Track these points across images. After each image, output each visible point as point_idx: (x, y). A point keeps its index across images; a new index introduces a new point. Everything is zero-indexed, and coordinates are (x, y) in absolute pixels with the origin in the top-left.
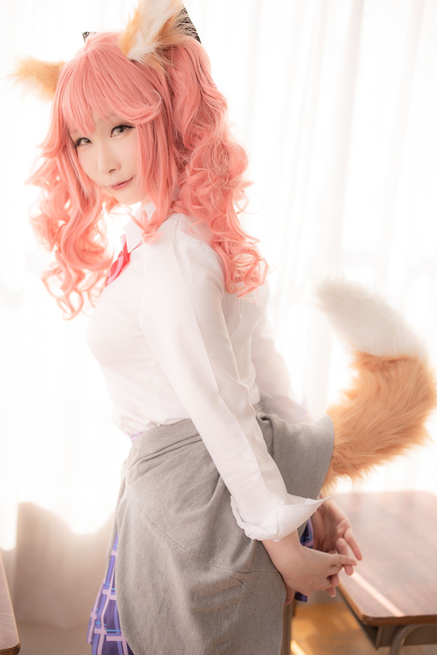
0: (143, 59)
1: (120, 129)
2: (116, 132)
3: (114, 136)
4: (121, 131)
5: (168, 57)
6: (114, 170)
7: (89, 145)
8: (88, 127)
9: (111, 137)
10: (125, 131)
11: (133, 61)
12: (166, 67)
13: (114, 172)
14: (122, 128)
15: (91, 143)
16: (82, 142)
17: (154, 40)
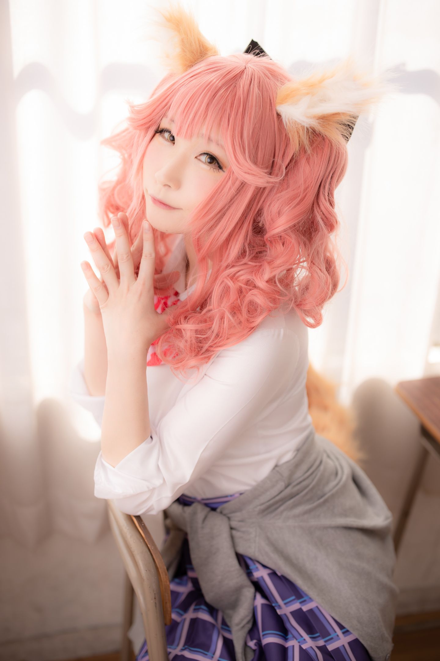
0: (290, 123)
1: (209, 160)
2: (204, 158)
3: (200, 160)
4: (210, 163)
5: (312, 142)
6: (170, 186)
7: (170, 144)
9: (196, 157)
10: (213, 165)
11: (279, 115)
12: (302, 148)
13: (167, 187)
14: (213, 160)
15: (174, 143)
16: (166, 135)
17: (314, 117)
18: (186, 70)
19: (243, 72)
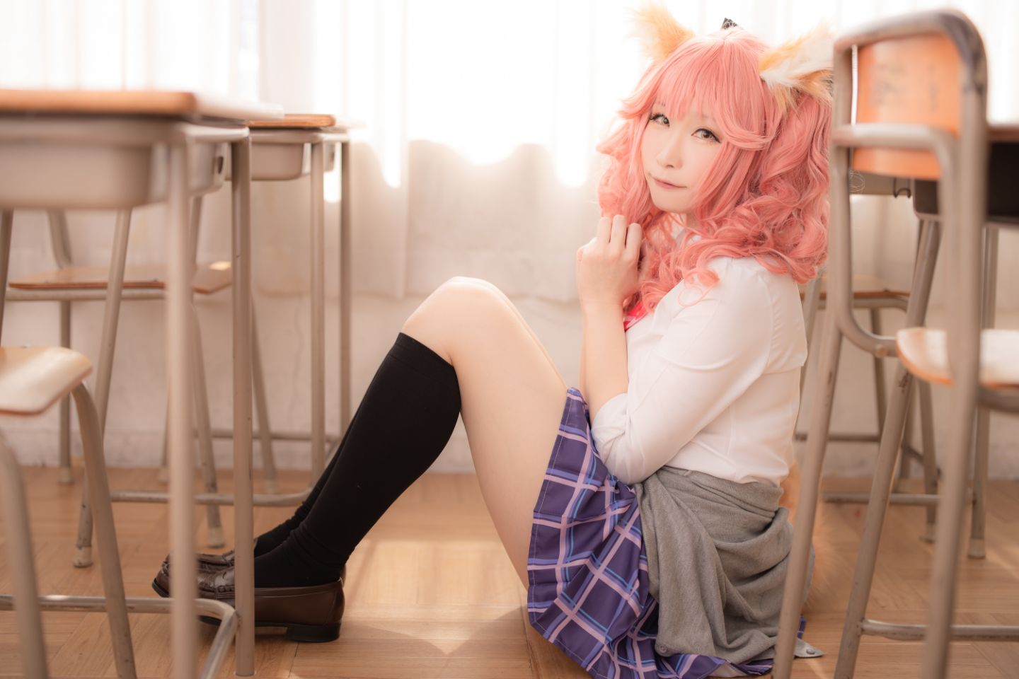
0: (773, 85)
1: (705, 134)
2: (700, 134)
3: (696, 136)
4: (706, 137)
5: (798, 103)
6: (672, 166)
7: (665, 126)
8: (679, 111)
9: (692, 135)
10: (709, 139)
11: (763, 81)
12: (789, 109)
13: (670, 169)
14: (708, 134)
15: (669, 126)
16: (660, 119)
17: (796, 78)
18: (667, 57)
19: (722, 47)
